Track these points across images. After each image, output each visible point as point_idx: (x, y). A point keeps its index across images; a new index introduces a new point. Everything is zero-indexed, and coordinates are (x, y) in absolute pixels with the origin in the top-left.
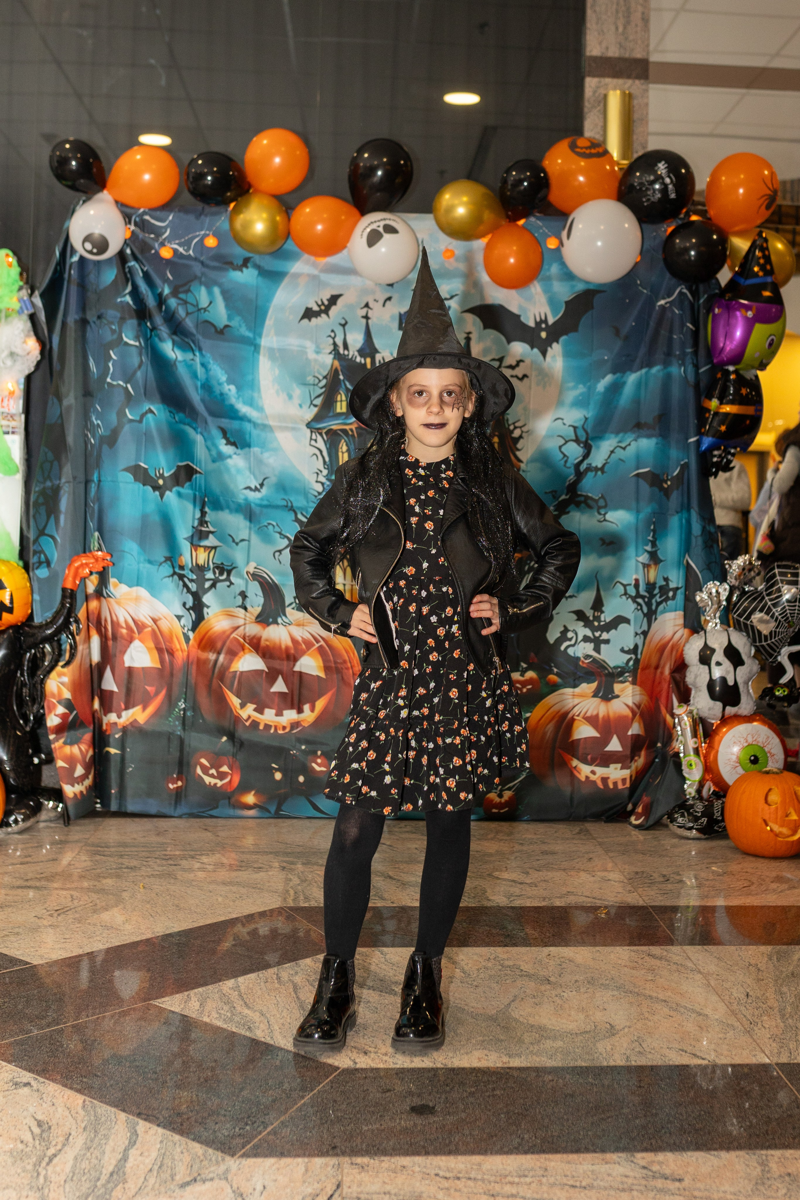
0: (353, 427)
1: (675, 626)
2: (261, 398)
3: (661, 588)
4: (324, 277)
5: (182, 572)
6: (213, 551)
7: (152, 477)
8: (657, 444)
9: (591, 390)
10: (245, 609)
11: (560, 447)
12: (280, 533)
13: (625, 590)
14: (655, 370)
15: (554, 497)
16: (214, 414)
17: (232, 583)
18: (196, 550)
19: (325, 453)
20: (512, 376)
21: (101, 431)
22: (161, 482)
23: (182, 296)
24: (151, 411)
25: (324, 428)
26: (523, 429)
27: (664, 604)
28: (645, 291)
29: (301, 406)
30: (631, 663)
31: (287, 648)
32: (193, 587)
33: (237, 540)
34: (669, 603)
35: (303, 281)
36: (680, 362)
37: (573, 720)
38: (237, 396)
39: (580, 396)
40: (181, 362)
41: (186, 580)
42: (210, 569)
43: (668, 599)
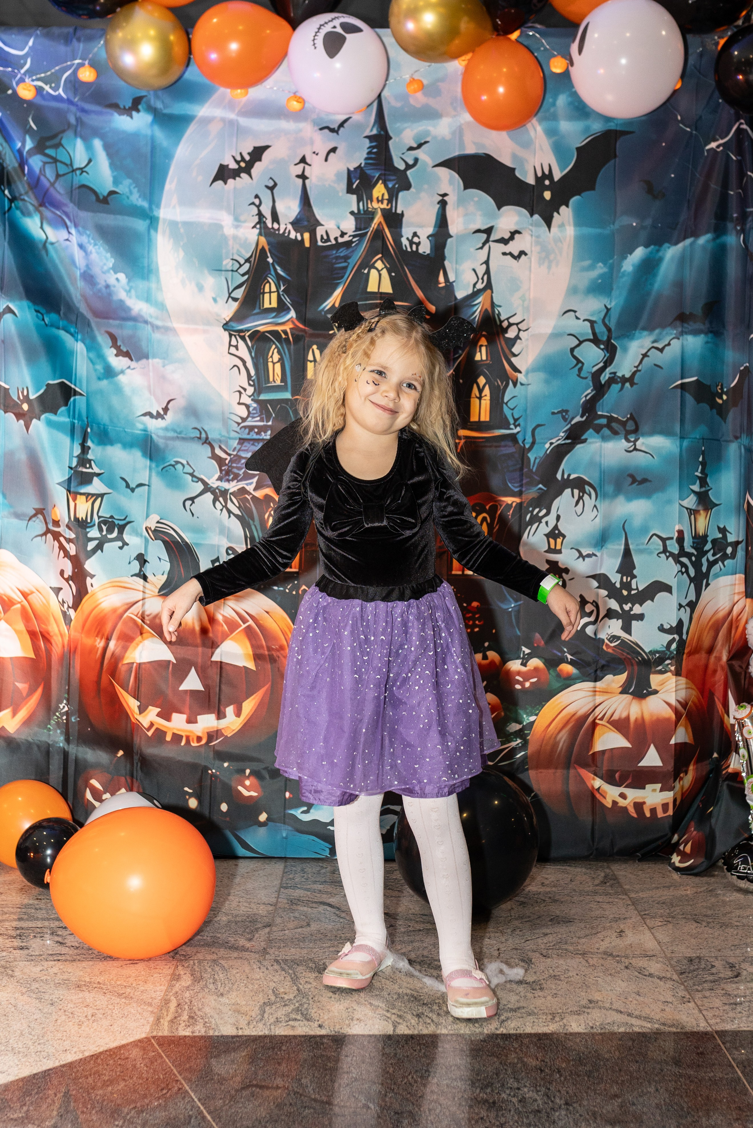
0: (287, 328)
1: (733, 595)
2: (160, 289)
3: (714, 541)
4: (244, 122)
5: (57, 529)
6: (99, 499)
7: (14, 401)
8: (707, 342)
9: (615, 269)
10: (145, 578)
11: (572, 350)
12: (192, 475)
13: (665, 546)
14: (702, 240)
15: (565, 419)
16: (97, 314)
17: (125, 544)
18: (74, 500)
19: (250, 364)
20: (504, 254)
22: (25, 407)
23: (50, 152)
24: (9, 310)
25: (247, 330)
26: (521, 326)
27: (720, 563)
28: (689, 130)
29: (215, 300)
30: (674, 646)
31: (204, 630)
32: (72, 549)
33: (133, 485)
34: (725, 563)
35: (214, 129)
36: (739, 228)
37: (594, 725)
38: (128, 288)
39: (597, 279)
40: (52, 244)
41: (62, 539)
42: (94, 525)
43: (725, 557)
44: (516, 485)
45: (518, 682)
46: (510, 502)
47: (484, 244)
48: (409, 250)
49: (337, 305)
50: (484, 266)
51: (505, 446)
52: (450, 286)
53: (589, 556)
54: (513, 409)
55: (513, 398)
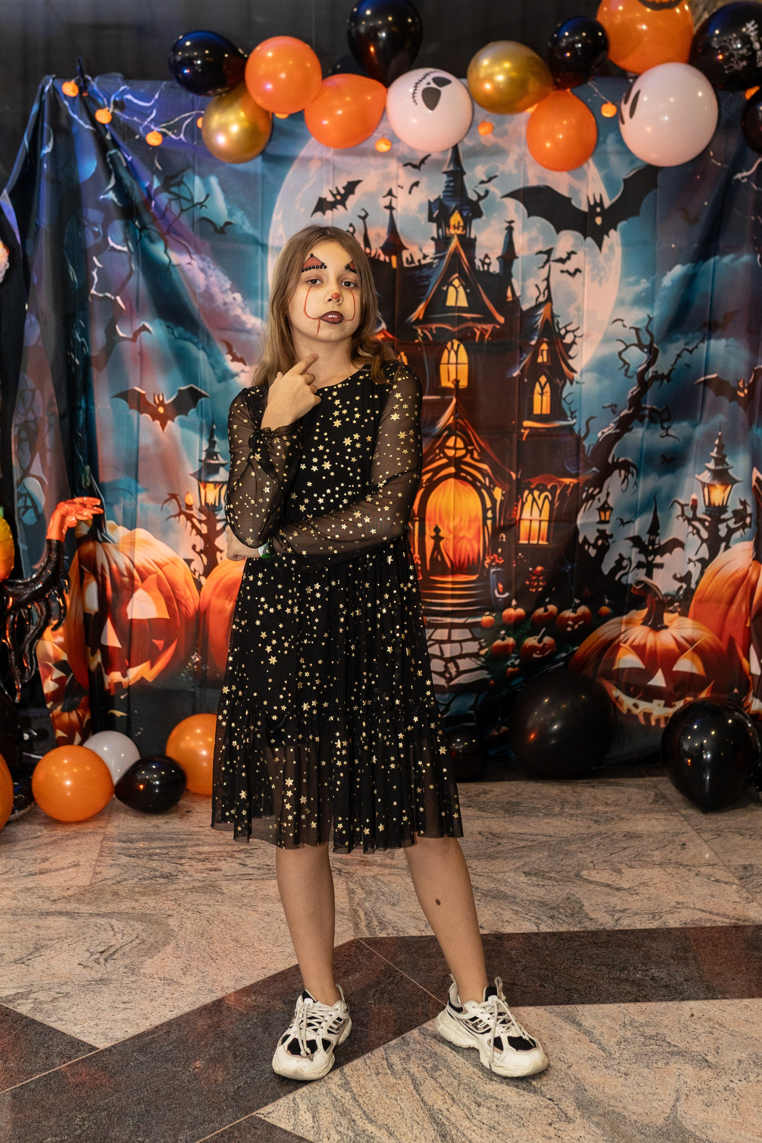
4: (338, 160)
5: (189, 512)
7: (150, 404)
8: (728, 346)
9: (655, 285)
11: (620, 354)
13: (682, 511)
14: (726, 259)
15: (614, 412)
16: (216, 326)
18: (204, 487)
20: (562, 272)
21: (87, 351)
22: (161, 410)
23: (175, 189)
24: (145, 328)
26: (576, 333)
28: (719, 164)
30: (682, 592)
32: (203, 529)
34: (747, 530)
35: (314, 167)
37: (618, 646)
38: (243, 306)
39: (641, 293)
40: (175, 266)
41: (195, 521)
42: (221, 509)
43: (745, 523)
44: (573, 468)
45: (570, 626)
46: (568, 483)
47: (545, 263)
48: (481, 269)
49: (421, 317)
50: (545, 283)
51: (564, 435)
52: (516, 301)
53: (628, 522)
54: (570, 404)
55: (570, 394)
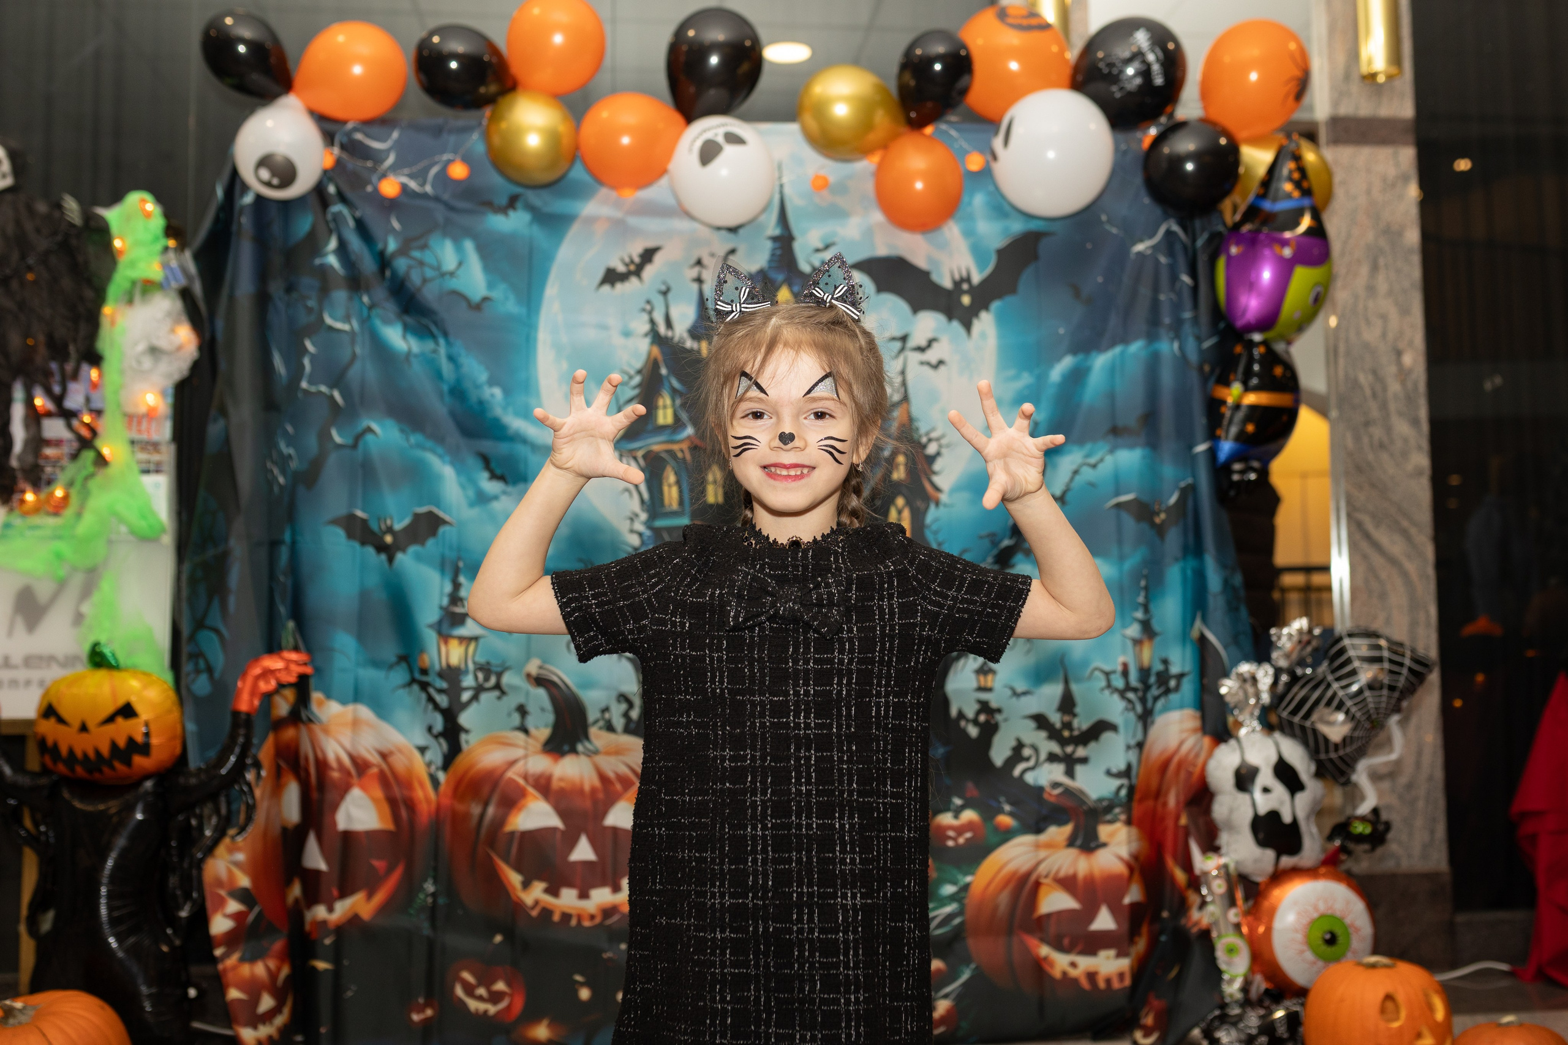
0: (685, 446)
1: (1182, 731)
3: (1159, 675)
4: (633, 221)
5: (424, 679)
6: (473, 644)
7: (372, 533)
8: (1143, 457)
9: (1041, 378)
10: (526, 732)
13: (1108, 681)
14: (1133, 347)
15: (992, 543)
16: (468, 433)
17: (503, 693)
18: (445, 644)
19: (643, 488)
20: (922, 363)
21: (294, 465)
22: (389, 539)
23: (416, 254)
24: (369, 429)
25: (640, 448)
26: (944, 441)
27: (1164, 698)
28: (1114, 231)
30: (1123, 792)
31: (594, 790)
32: (443, 701)
34: (1170, 696)
35: (600, 228)
36: (1172, 334)
37: (1037, 884)
38: (504, 404)
39: (1025, 387)
40: (416, 356)
41: (432, 691)
42: (469, 672)
43: (1168, 691)
45: (950, 838)
47: (898, 352)
50: (899, 377)
53: (1025, 693)
54: (936, 533)
55: (936, 520)
